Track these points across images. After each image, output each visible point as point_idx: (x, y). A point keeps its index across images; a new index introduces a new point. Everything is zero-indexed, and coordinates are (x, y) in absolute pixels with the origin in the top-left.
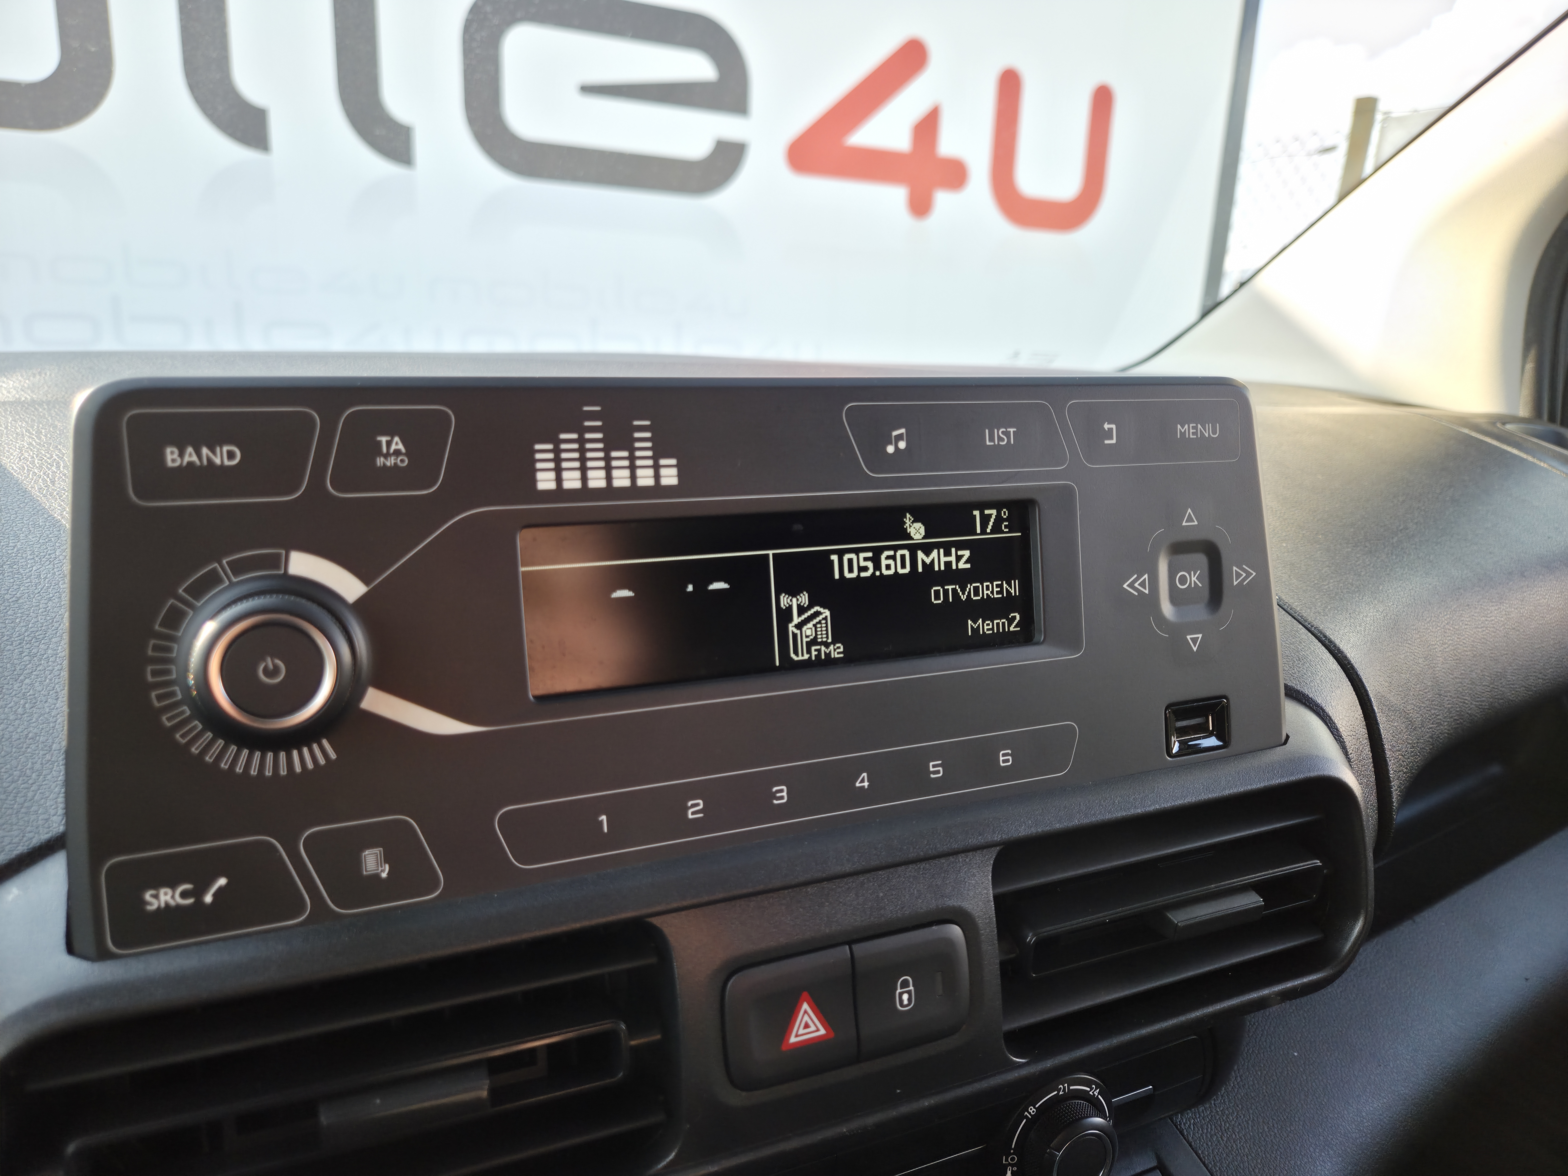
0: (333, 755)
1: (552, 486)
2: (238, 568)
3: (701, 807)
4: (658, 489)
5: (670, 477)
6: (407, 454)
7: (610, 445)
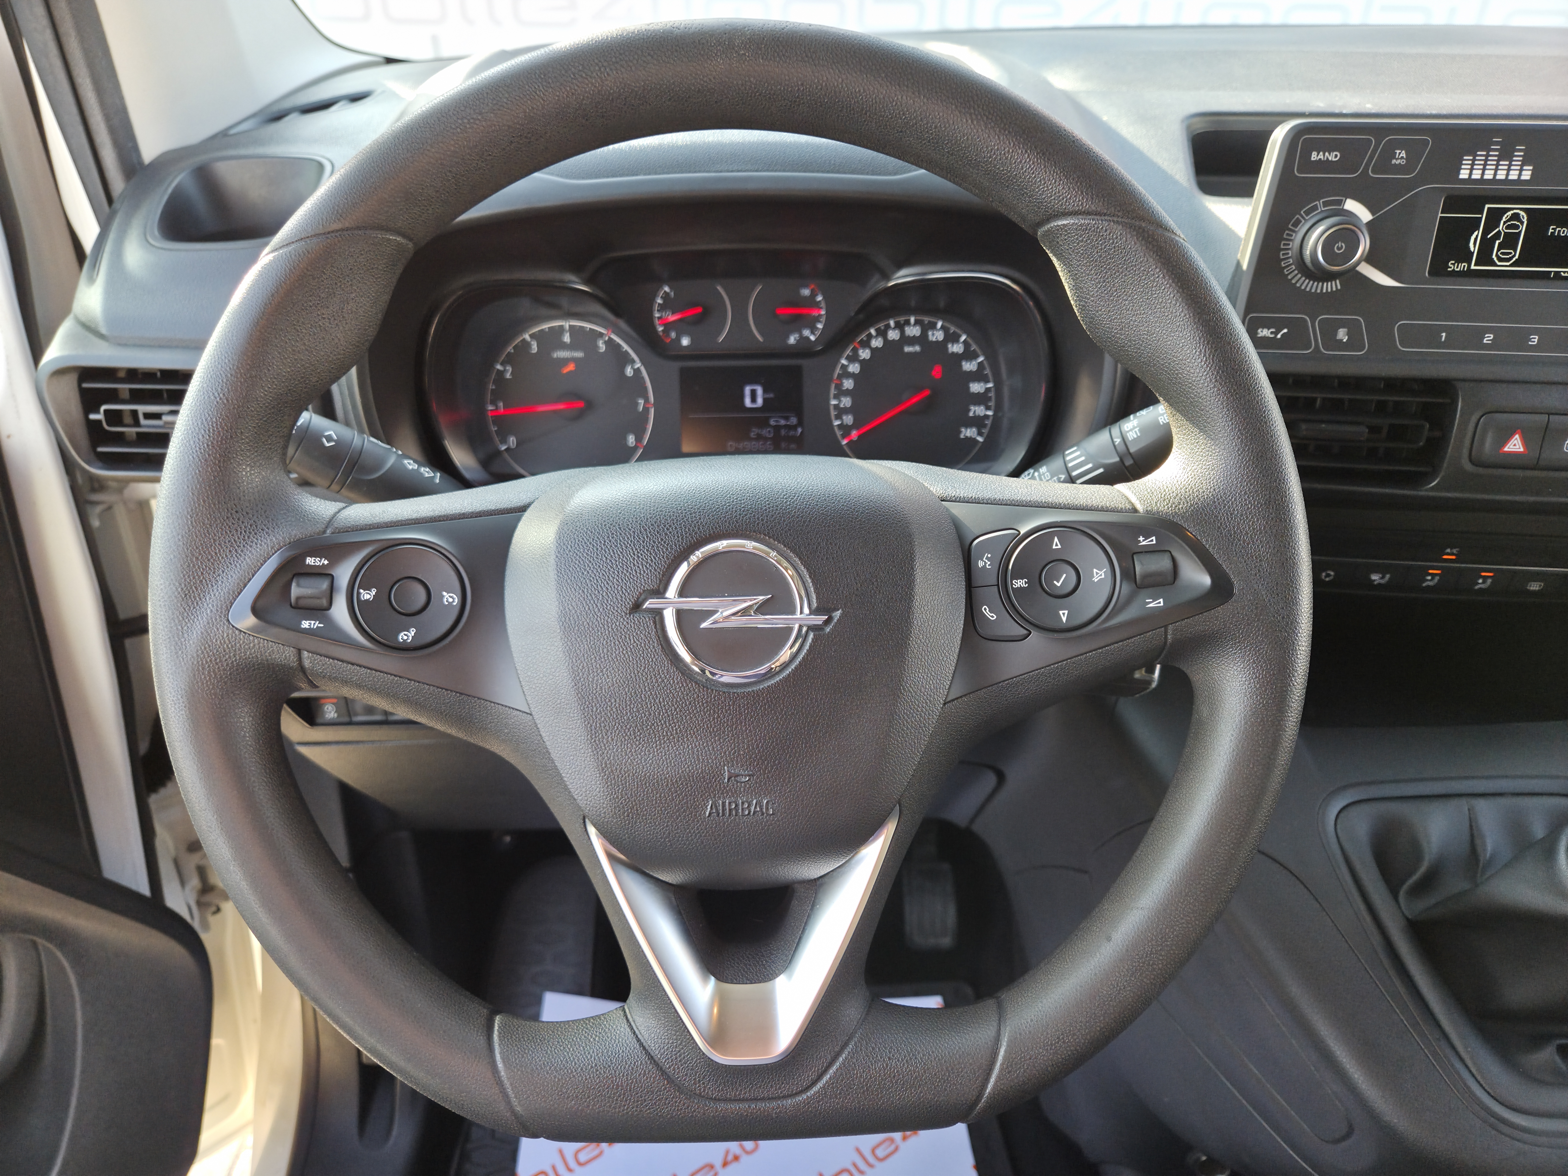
0: (1339, 287)
1: (1466, 177)
2: (1325, 204)
3: (1491, 338)
4: (1519, 181)
5: (1526, 175)
6: (1406, 159)
7: (1500, 158)
